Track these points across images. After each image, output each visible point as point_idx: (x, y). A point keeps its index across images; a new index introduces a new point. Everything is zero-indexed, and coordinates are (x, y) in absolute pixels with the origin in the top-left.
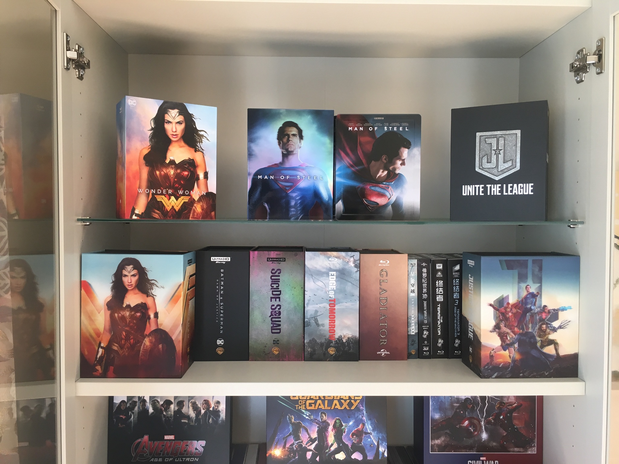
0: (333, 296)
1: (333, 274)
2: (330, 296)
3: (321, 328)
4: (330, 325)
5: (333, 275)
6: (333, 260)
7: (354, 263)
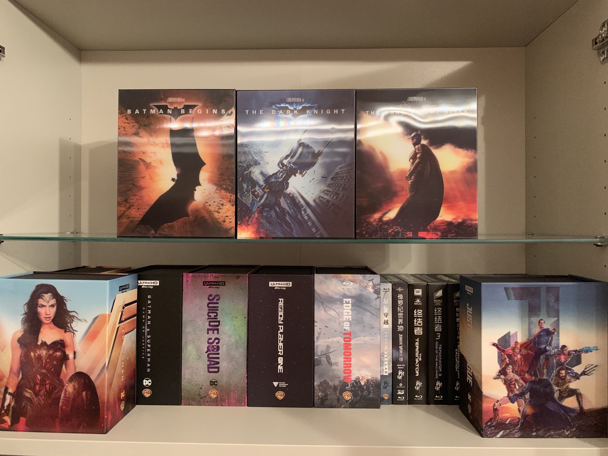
0: (349, 328)
1: (347, 302)
2: (344, 328)
3: (334, 367)
4: (344, 364)
5: (349, 303)
6: (348, 284)
7: (373, 288)
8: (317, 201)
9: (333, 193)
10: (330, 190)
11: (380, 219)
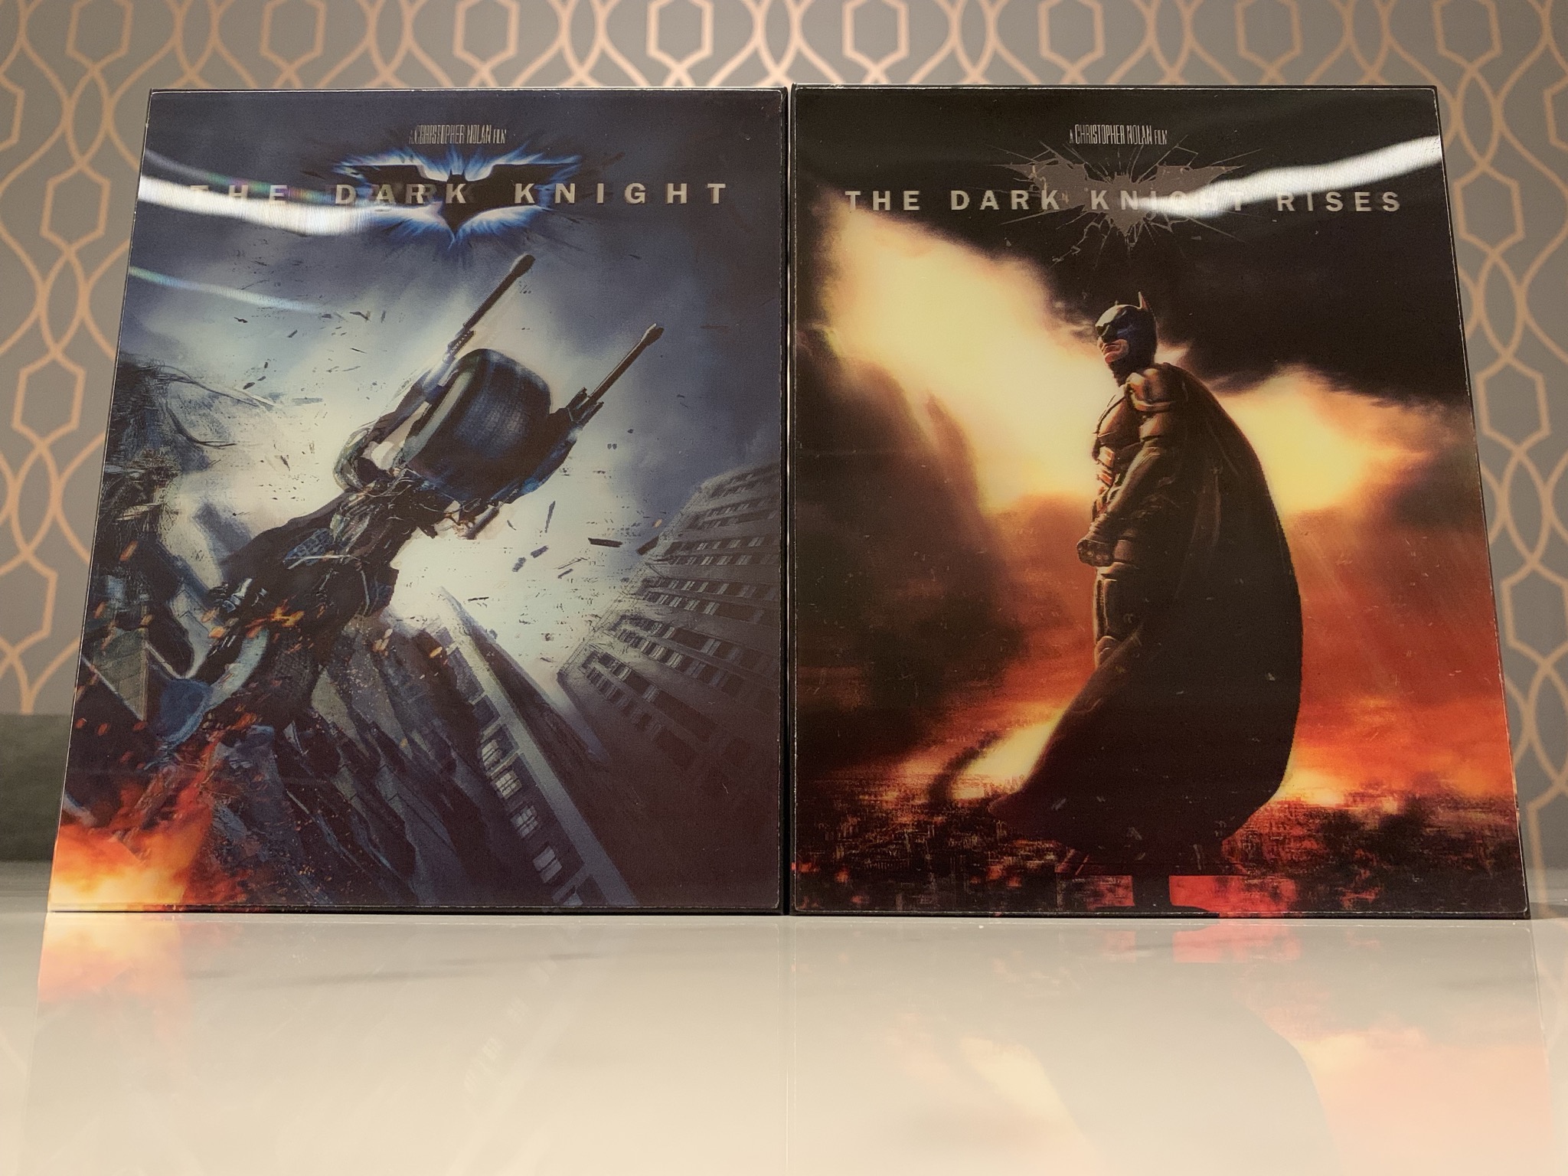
8: (577, 677)
9: (668, 635)
10: (649, 611)
11: (939, 790)
